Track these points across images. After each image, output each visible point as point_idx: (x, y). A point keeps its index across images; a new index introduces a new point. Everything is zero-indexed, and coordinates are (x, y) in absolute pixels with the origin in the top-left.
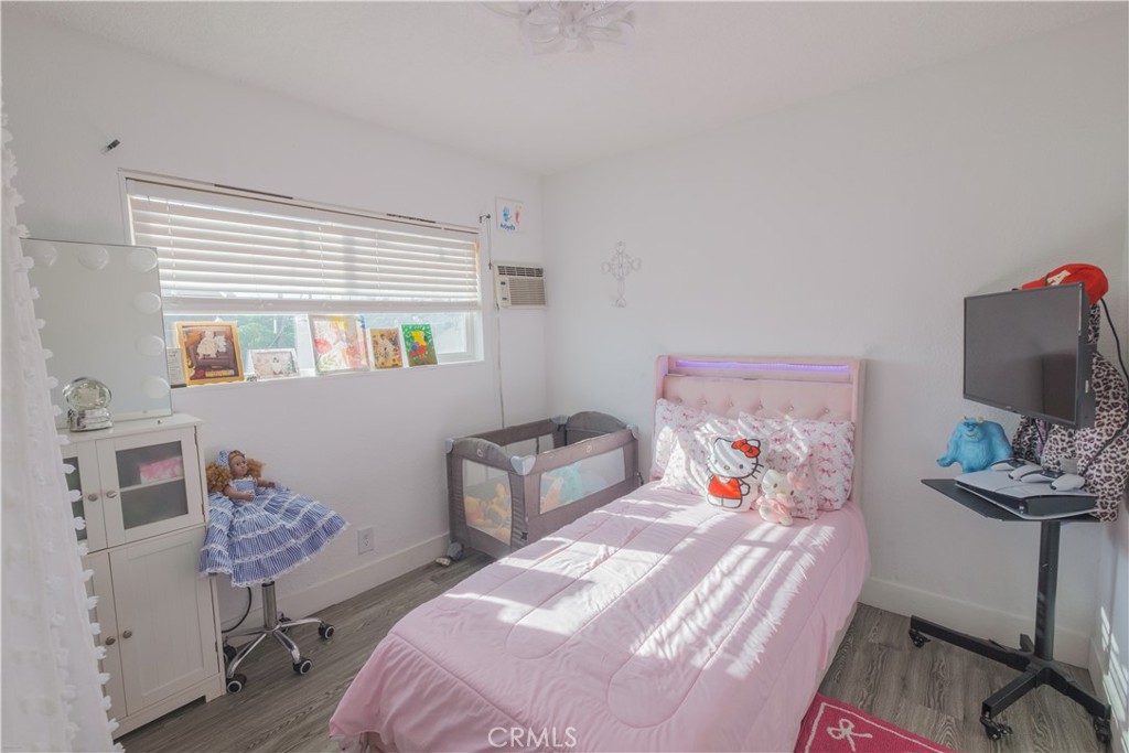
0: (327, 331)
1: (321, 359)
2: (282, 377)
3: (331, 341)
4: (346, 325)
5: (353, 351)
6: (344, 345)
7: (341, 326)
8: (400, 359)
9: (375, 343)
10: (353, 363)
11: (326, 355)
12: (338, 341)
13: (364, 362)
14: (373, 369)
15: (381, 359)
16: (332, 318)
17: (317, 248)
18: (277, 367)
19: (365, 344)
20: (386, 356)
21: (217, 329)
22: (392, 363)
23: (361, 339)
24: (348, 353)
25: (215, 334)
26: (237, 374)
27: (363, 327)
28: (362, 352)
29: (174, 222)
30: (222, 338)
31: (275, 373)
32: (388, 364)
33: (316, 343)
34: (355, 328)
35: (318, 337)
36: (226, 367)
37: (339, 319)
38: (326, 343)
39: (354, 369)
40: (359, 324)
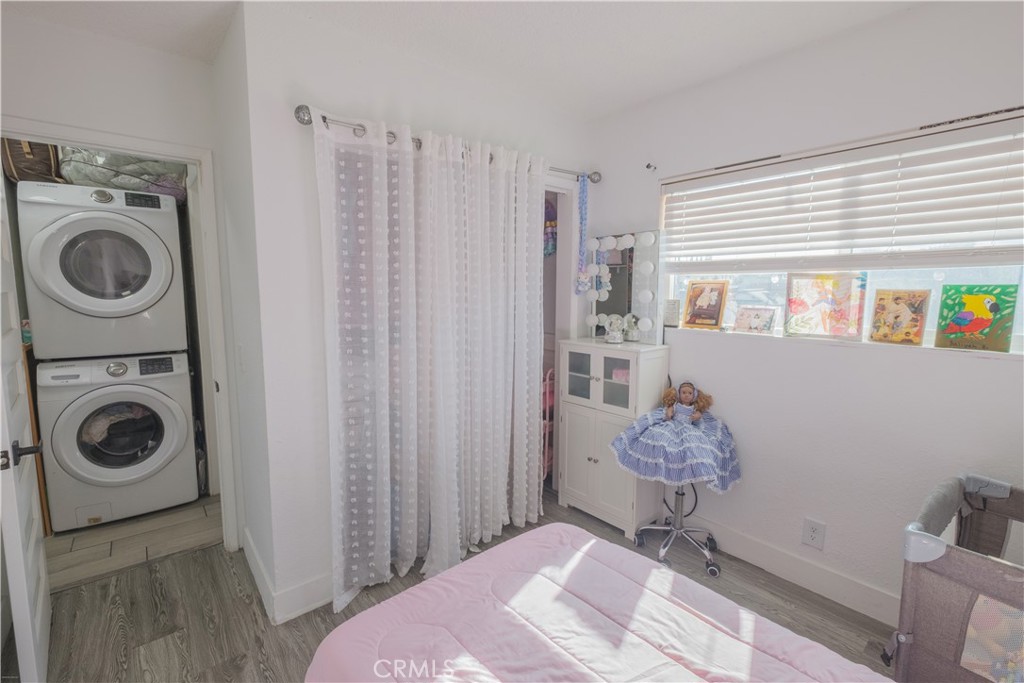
0: (805, 290)
1: (793, 320)
2: (755, 333)
3: (809, 302)
4: (835, 285)
5: (839, 315)
6: (827, 307)
7: (829, 285)
8: (919, 334)
9: (880, 308)
10: (833, 328)
11: (799, 316)
12: (819, 302)
13: (853, 330)
14: (865, 340)
15: (884, 330)
16: (817, 277)
17: (807, 200)
18: (755, 323)
19: (861, 308)
20: (895, 326)
21: (714, 286)
22: (903, 337)
23: (855, 302)
24: (830, 316)
25: (712, 290)
26: (716, 324)
27: (863, 286)
28: (853, 316)
29: (688, 207)
30: (716, 293)
31: (751, 328)
32: (894, 338)
33: (790, 301)
34: (849, 289)
35: (794, 296)
36: (711, 318)
37: (828, 277)
38: (802, 303)
39: (835, 337)
40: (856, 283)
